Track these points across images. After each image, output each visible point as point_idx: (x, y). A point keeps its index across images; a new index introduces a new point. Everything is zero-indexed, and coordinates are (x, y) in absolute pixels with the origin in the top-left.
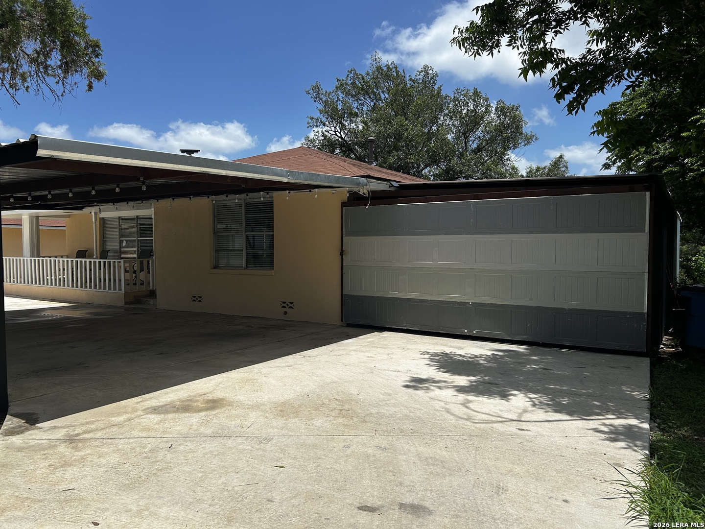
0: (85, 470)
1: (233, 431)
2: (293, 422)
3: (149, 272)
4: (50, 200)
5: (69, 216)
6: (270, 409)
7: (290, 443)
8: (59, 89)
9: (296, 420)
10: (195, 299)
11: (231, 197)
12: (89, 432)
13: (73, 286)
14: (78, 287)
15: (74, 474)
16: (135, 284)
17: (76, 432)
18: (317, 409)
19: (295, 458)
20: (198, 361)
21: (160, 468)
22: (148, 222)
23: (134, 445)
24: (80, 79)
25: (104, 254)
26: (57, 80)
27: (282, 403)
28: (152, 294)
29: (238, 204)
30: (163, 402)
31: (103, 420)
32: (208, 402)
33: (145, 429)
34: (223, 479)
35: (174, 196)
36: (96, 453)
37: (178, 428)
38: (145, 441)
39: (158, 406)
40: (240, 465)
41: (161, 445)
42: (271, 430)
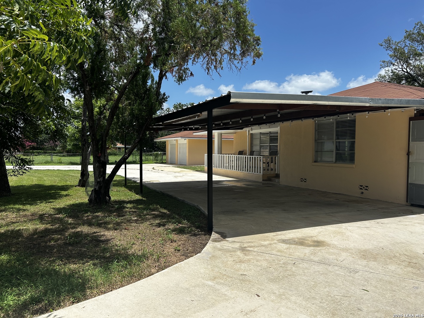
0: (250, 267)
1: (331, 262)
2: (372, 264)
3: (275, 163)
4: (231, 125)
5: (235, 133)
6: (356, 252)
7: (371, 276)
8: (239, 66)
9: (375, 263)
10: (302, 180)
11: (327, 118)
12: (251, 247)
13: (237, 170)
14: (239, 170)
15: (245, 267)
16: (268, 170)
17: (244, 246)
18: (390, 259)
19: (376, 287)
20: (307, 217)
21: (289, 274)
22: (275, 135)
23: (274, 258)
24: (249, 59)
25: (252, 153)
26: (238, 61)
27: (364, 250)
28: (277, 176)
29: (332, 122)
30: (288, 238)
31: (257, 242)
32: (314, 241)
33: (279, 251)
34: (327, 289)
35: (292, 119)
36: (255, 259)
37: (298, 254)
38: (280, 258)
39: (285, 240)
40: (338, 283)
41: (289, 261)
42: (357, 266)
